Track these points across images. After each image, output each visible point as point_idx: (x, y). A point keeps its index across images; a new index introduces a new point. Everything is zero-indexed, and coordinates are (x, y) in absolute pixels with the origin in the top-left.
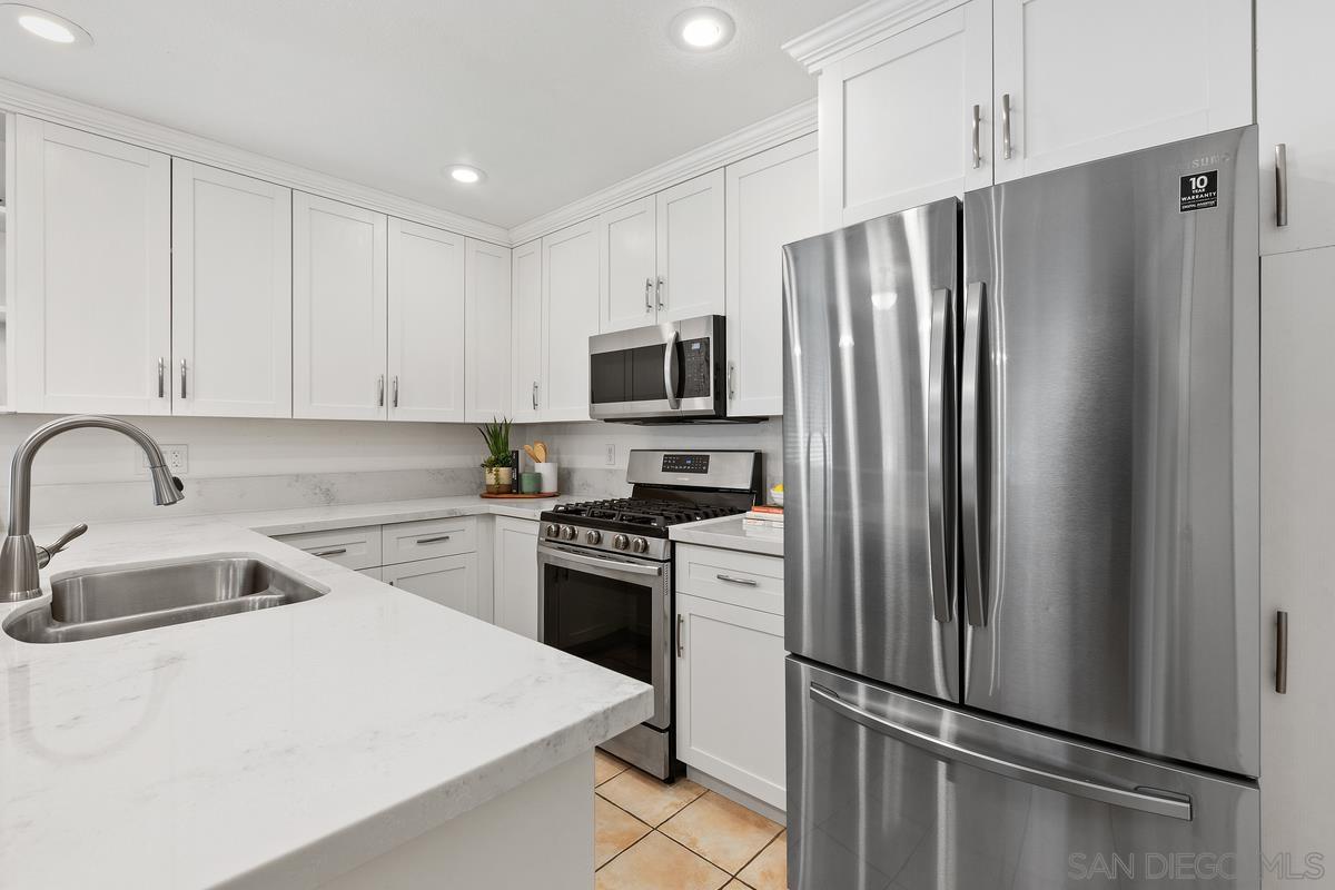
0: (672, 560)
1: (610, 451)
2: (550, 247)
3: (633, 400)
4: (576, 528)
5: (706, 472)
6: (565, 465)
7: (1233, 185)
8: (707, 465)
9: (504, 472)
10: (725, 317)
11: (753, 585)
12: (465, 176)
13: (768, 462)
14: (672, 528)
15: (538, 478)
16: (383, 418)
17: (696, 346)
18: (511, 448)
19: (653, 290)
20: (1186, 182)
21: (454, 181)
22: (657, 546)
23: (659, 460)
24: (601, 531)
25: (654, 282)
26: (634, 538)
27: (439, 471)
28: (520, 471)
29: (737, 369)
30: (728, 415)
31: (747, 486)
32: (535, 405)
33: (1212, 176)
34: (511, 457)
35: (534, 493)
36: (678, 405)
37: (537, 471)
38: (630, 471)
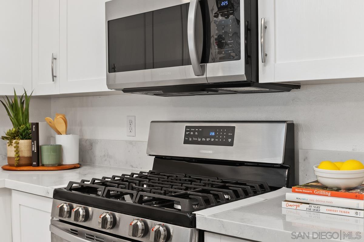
1: (131, 123)
3: (153, 67)
4: (90, 209)
5: (231, 144)
6: (88, 136)
8: (232, 137)
9: (24, 145)
13: (299, 133)
14: (199, 214)
15: (59, 150)
18: (31, 120)
22: (182, 236)
23: (181, 131)
24: (117, 215)
26: (154, 225)
28: (40, 144)
29: (271, 27)
30: (261, 81)
31: (279, 160)
32: (54, 77)
34: (32, 129)
35: (53, 166)
36: (203, 71)
37: (58, 143)
38: (151, 143)
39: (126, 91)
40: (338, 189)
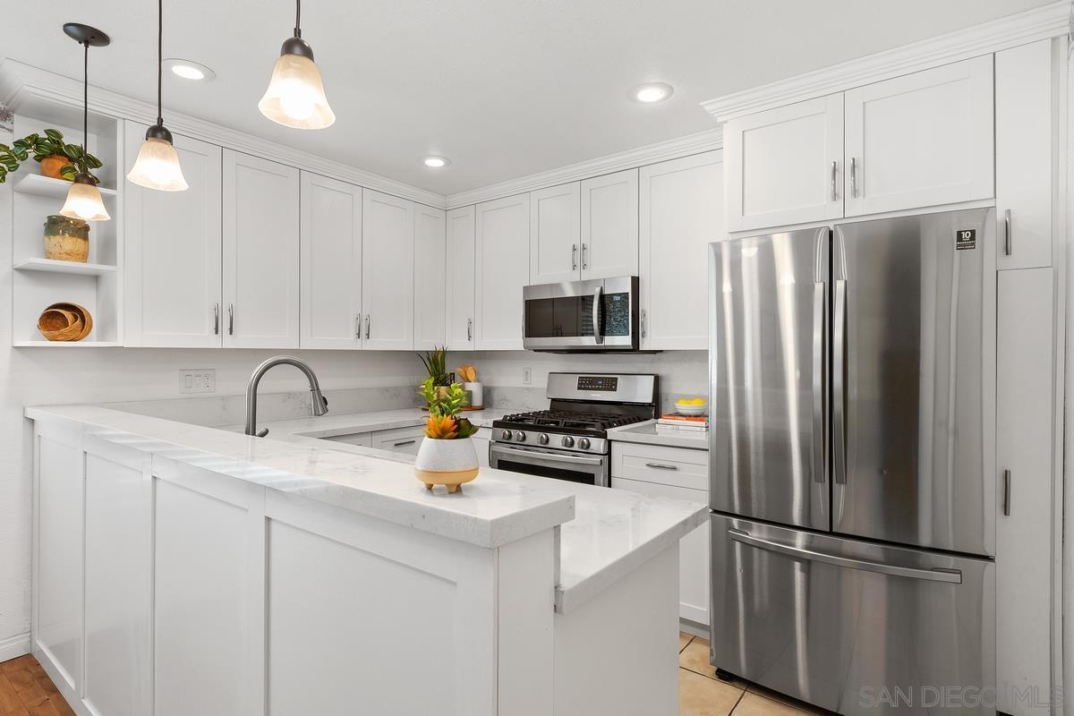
0: (609, 454)
1: (526, 373)
2: (483, 212)
3: (562, 336)
4: (525, 432)
5: (615, 390)
7: (982, 237)
8: (616, 385)
10: (638, 278)
11: (674, 469)
12: (434, 163)
13: (663, 382)
14: (610, 431)
15: (469, 395)
16: (358, 348)
17: (618, 298)
18: (448, 371)
19: (578, 253)
20: (959, 234)
21: (427, 166)
22: (597, 444)
23: (575, 380)
24: (549, 435)
25: (578, 247)
26: (577, 439)
27: (387, 390)
29: (648, 315)
30: (639, 349)
31: (649, 400)
32: (470, 336)
33: (973, 232)
34: (449, 378)
36: (602, 341)
37: (469, 389)
38: (549, 389)
39: (535, 351)
40: (690, 416)
